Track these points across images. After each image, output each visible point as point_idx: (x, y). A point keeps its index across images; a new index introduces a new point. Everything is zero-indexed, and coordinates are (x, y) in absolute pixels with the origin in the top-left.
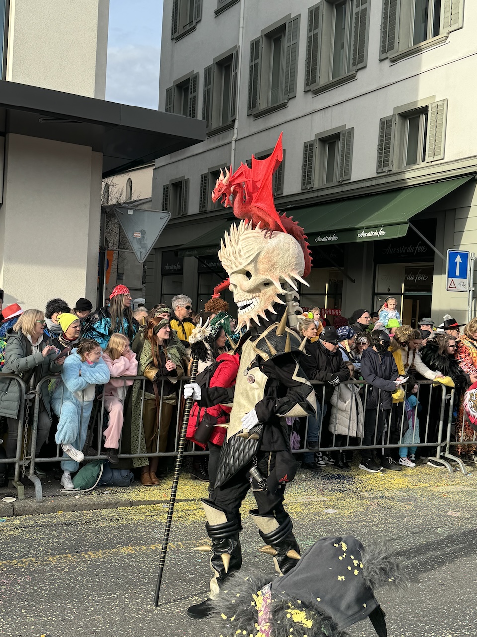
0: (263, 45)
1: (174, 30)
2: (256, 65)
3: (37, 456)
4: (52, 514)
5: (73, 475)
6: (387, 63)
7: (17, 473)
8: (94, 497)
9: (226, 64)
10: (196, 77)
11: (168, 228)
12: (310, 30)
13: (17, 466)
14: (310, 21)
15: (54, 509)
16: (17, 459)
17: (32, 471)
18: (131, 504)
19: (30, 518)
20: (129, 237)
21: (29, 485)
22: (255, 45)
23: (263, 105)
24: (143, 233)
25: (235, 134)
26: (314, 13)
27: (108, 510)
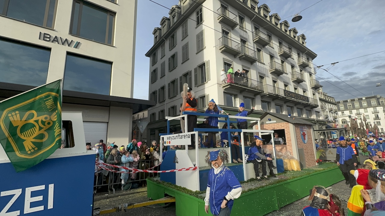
0: (171, 84)
1: (152, 82)
2: (169, 88)
3: (114, 183)
4: (117, 197)
5: (124, 186)
6: (196, 87)
7: (109, 188)
8: (129, 192)
9: (163, 88)
10: (157, 91)
11: (149, 124)
12: (180, 81)
13: (109, 186)
14: (180, 79)
15: (118, 196)
16: (109, 184)
17: (113, 187)
18: (138, 193)
19: (111, 199)
20: (139, 127)
21: (112, 190)
22: (169, 84)
23: (171, 96)
24: (142, 126)
25: (166, 102)
26: (181, 78)
27: (132, 195)
